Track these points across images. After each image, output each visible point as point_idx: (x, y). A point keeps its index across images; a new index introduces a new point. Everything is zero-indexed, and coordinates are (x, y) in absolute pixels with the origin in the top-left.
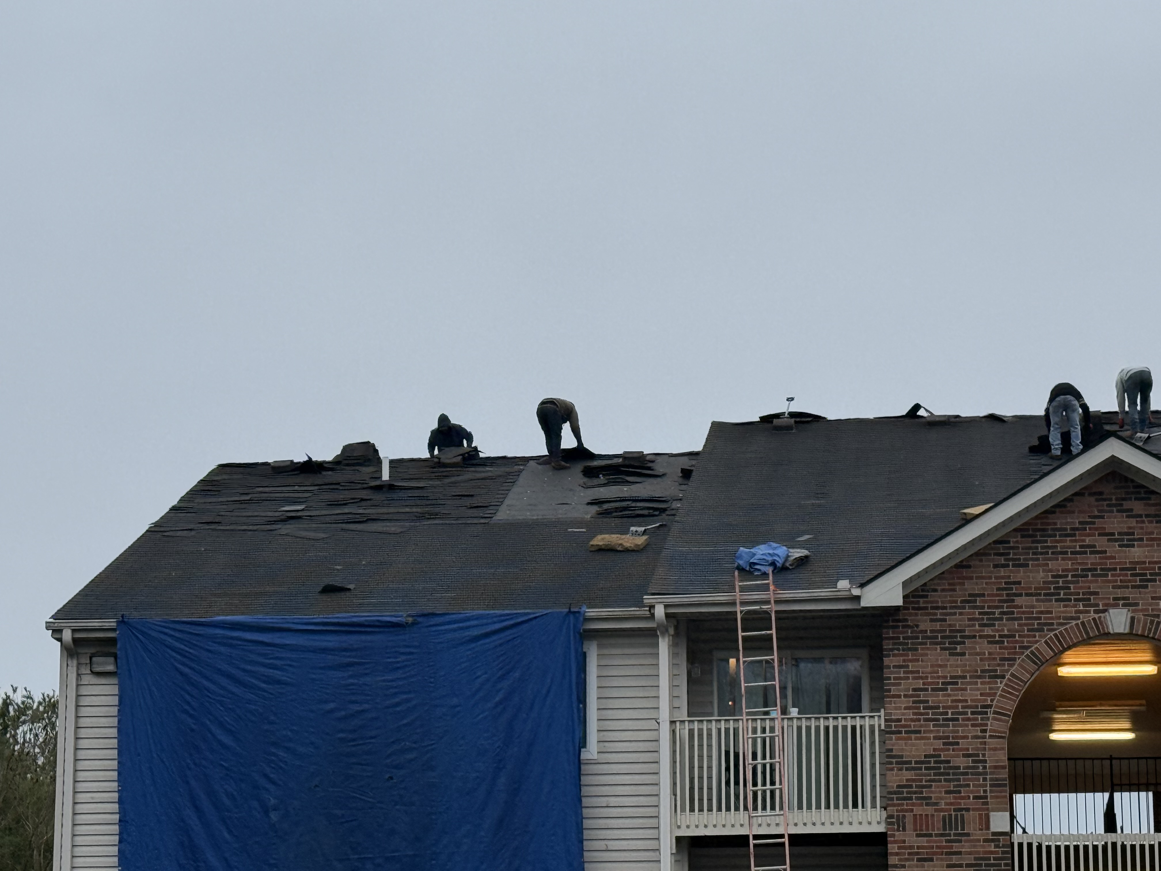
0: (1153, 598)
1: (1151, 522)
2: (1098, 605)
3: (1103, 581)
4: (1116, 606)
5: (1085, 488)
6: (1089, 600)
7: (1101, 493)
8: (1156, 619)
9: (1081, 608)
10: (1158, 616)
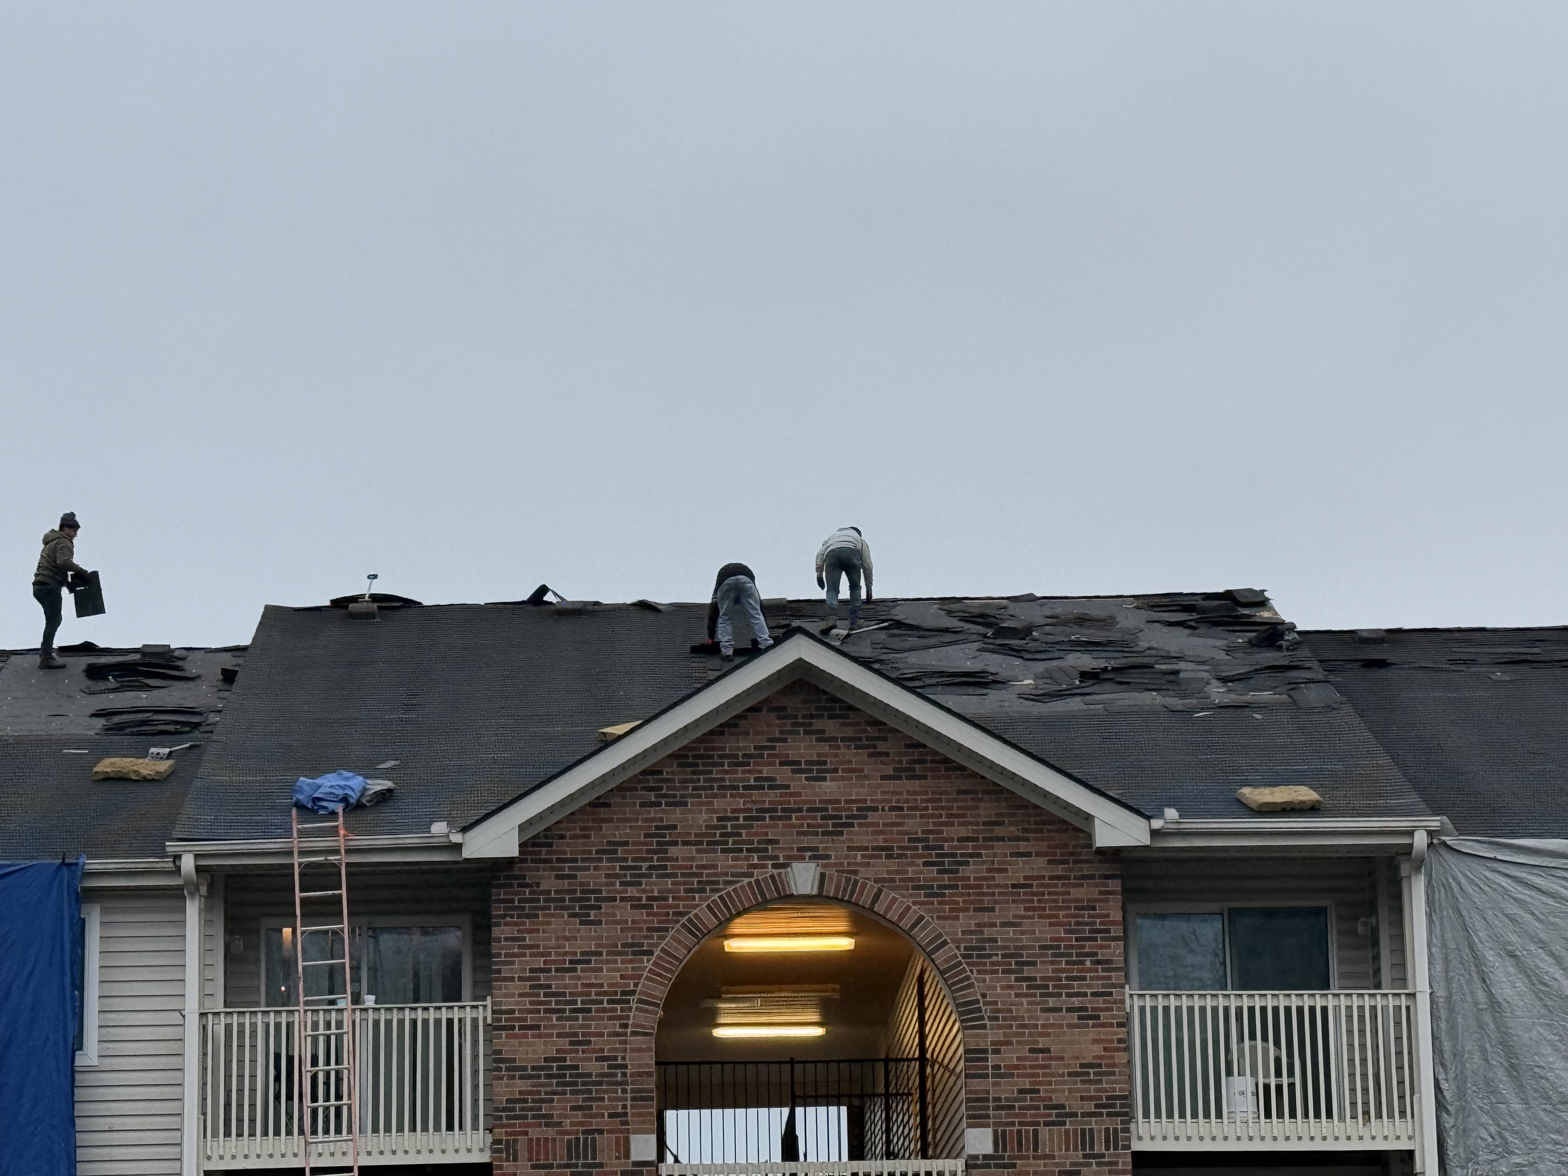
0: (850, 848)
1: (849, 747)
2: (777, 858)
3: (784, 826)
4: (801, 858)
5: (765, 701)
6: (766, 850)
7: (784, 708)
8: (853, 877)
9: (756, 861)
10: (855, 872)
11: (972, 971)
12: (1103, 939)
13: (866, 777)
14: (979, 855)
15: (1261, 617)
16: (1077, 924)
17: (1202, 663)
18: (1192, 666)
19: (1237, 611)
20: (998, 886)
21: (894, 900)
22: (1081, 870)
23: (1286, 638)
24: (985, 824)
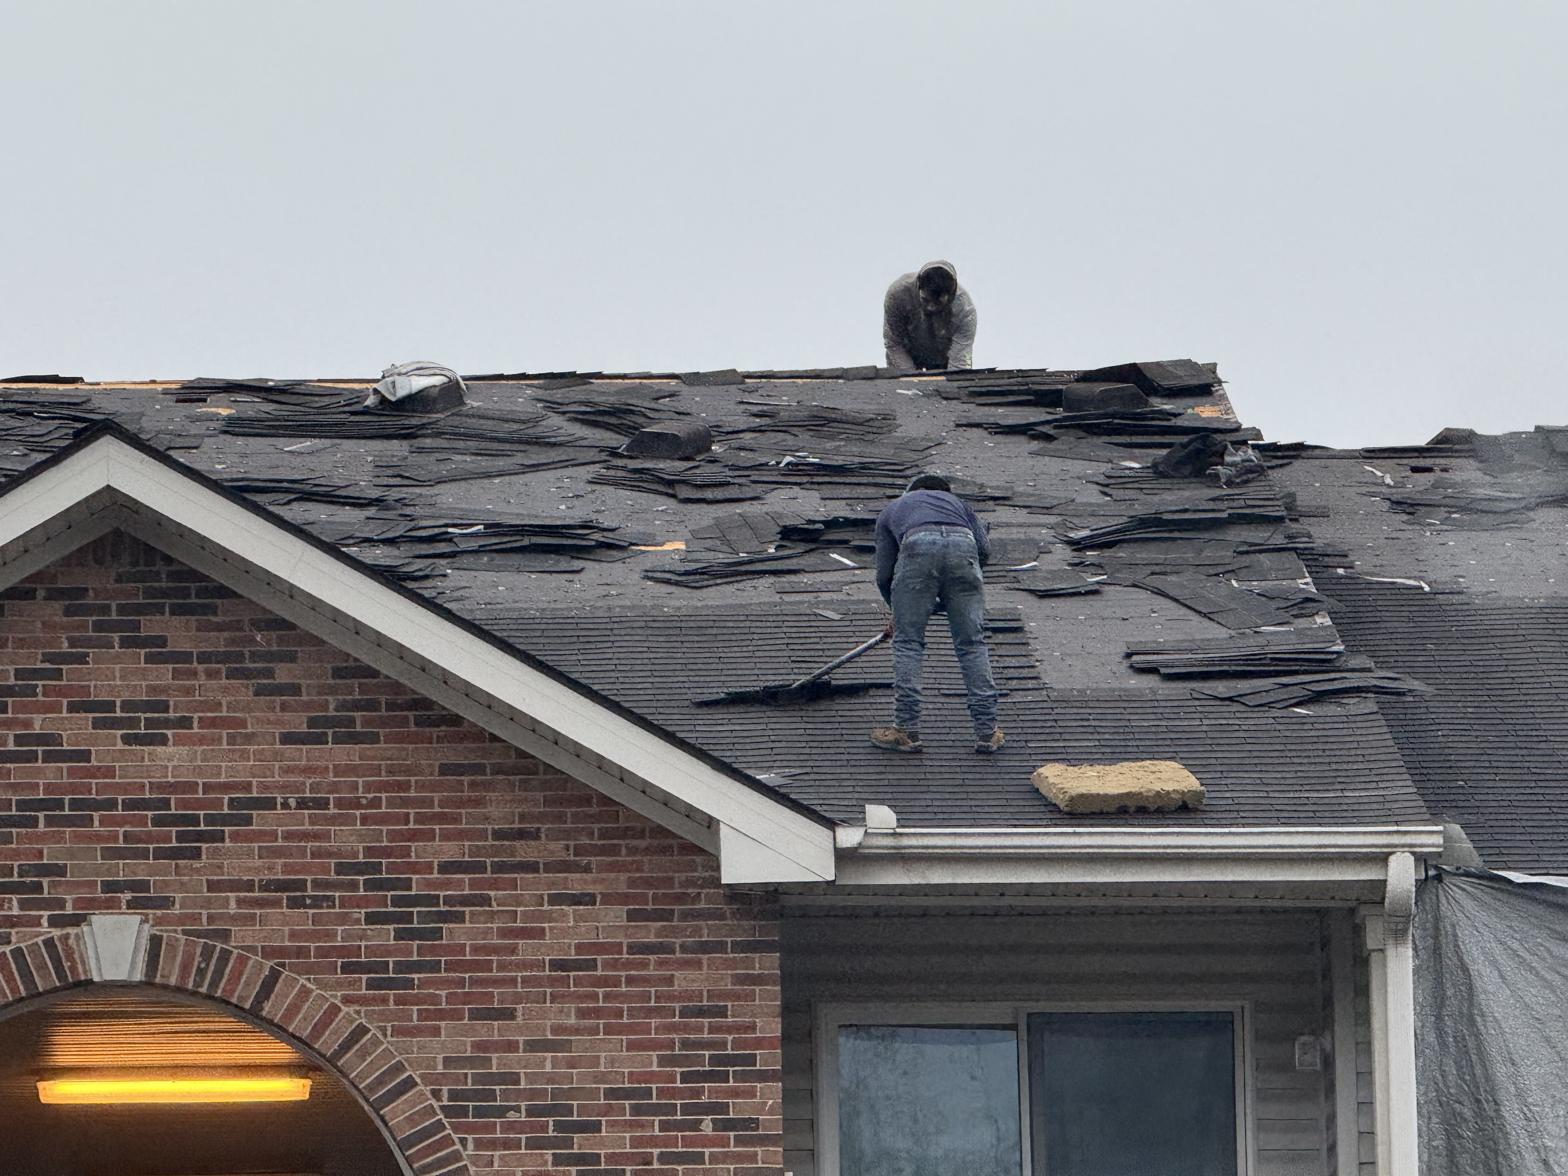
0: (213, 886)
1: (210, 675)
2: (61, 904)
3: (76, 837)
4: (110, 905)
5: (37, 577)
6: (38, 888)
7: (82, 592)
8: (219, 946)
9: (16, 912)
10: (225, 935)
11: (463, 1142)
12: (738, 1077)
13: (249, 738)
14: (486, 901)
15: (1197, 417)
16: (685, 1044)
17: (1047, 510)
18: (1022, 516)
19: (1146, 404)
20: (524, 965)
21: (305, 993)
22: (697, 931)
23: (1228, 459)
24: (499, 835)
